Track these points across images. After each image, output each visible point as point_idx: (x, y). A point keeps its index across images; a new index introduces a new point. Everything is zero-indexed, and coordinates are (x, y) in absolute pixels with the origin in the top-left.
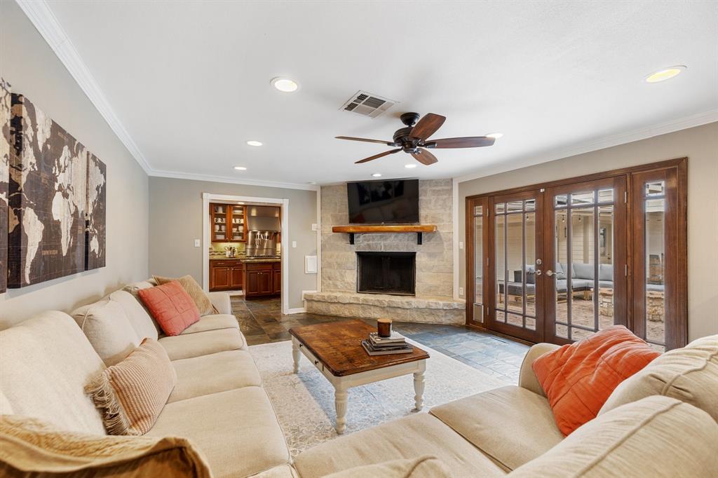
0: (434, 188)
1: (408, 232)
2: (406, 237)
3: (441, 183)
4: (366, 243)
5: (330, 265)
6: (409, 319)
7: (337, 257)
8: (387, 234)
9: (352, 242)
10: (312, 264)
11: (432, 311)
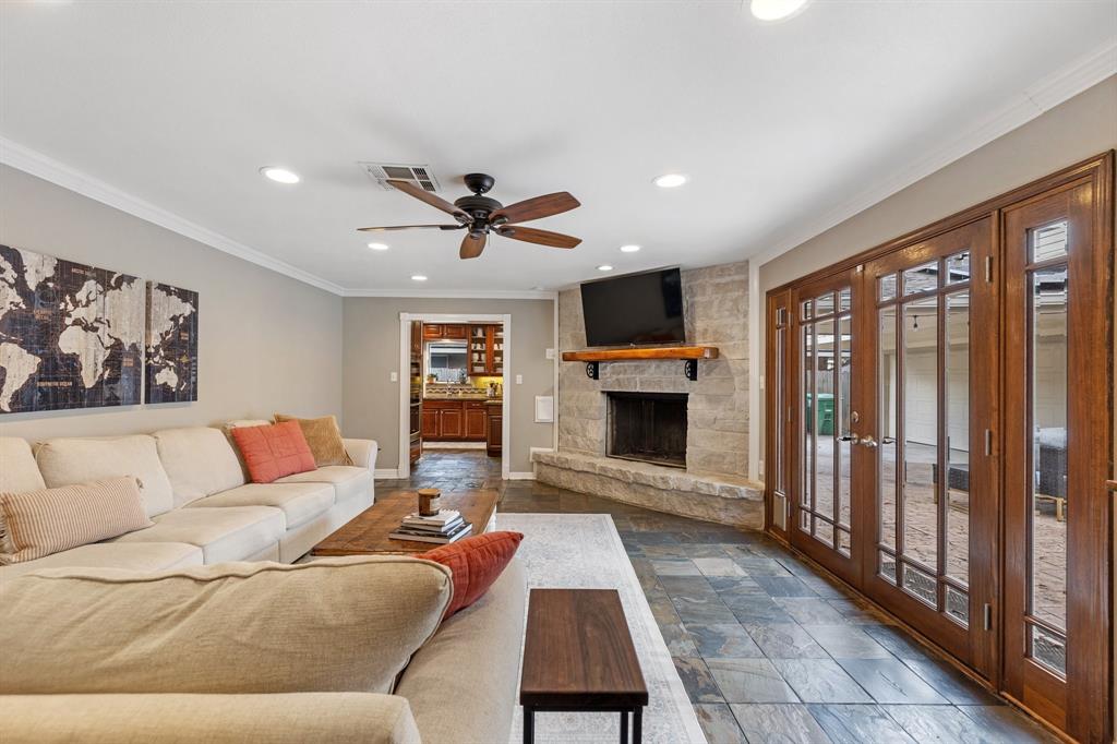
0: (718, 280)
1: (676, 359)
2: (673, 368)
3: (729, 269)
4: (615, 377)
5: (569, 412)
6: (666, 507)
7: (578, 400)
8: (644, 363)
9: (596, 377)
10: (544, 410)
11: (705, 499)
